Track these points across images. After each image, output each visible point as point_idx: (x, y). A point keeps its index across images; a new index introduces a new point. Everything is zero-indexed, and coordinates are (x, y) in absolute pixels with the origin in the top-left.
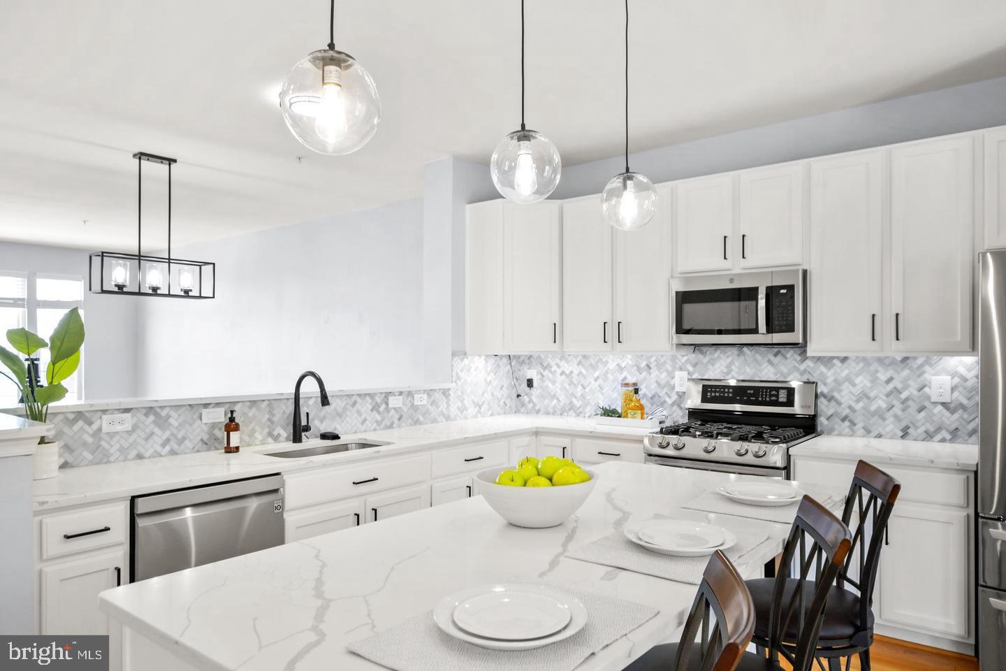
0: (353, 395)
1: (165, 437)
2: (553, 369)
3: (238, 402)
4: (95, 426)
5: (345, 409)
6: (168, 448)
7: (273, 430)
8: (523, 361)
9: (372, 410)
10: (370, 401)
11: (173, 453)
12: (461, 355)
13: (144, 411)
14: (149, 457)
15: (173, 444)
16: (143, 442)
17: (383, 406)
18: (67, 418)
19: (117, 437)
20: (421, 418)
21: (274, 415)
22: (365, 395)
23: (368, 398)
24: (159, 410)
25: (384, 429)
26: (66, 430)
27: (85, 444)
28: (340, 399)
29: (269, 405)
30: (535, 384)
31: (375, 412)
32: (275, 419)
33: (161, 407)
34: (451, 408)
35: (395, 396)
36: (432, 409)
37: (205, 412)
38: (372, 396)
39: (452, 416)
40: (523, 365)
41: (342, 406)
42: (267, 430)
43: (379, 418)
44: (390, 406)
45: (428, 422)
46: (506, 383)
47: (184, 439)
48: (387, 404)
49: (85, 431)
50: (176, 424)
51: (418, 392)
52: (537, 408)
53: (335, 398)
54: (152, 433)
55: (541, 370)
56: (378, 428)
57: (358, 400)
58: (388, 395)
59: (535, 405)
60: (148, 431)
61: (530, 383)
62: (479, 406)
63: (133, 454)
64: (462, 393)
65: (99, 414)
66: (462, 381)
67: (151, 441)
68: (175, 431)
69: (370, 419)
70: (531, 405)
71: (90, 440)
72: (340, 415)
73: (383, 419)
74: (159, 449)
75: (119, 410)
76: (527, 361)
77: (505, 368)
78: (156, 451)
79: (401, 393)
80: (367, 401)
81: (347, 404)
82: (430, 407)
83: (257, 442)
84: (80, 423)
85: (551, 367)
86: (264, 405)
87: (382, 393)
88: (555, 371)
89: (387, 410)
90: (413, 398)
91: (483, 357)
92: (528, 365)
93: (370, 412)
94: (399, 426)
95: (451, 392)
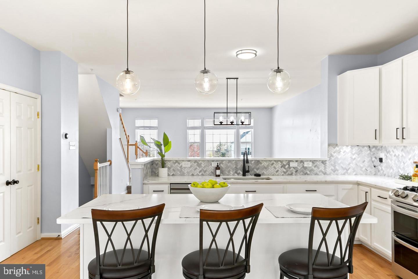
0: (272, 161)
1: (200, 170)
2: (391, 153)
3: (224, 160)
4: (181, 165)
5: (268, 166)
6: (201, 173)
7: (237, 171)
8: (379, 149)
9: (281, 167)
10: (280, 163)
11: (202, 175)
12: (334, 145)
13: (194, 161)
14: (196, 175)
15: (203, 172)
16: (194, 171)
17: (287, 166)
18: (173, 162)
19: (186, 169)
20: (308, 172)
21: (238, 166)
22: (278, 161)
23: (279, 162)
24: (198, 161)
25: (287, 175)
26: (173, 165)
27: (178, 169)
28: (266, 162)
29: (235, 162)
30: (384, 161)
31: (283, 168)
32: (238, 167)
33: (199, 160)
34: (327, 169)
35: (294, 162)
36: (315, 169)
37: (212, 163)
38: (281, 161)
39: (328, 173)
40: (379, 150)
41: (267, 165)
42: (235, 171)
43: (285, 171)
44: (291, 166)
45: (313, 174)
46: (367, 159)
47: (206, 171)
48: (289, 165)
49: (178, 166)
50: (203, 166)
51: (307, 161)
52: (384, 173)
53: (263, 161)
54: (196, 168)
55: (386, 154)
56: (284, 174)
57: (274, 162)
58: (289, 161)
59: (383, 171)
60: (195, 167)
61: (381, 160)
62: (346, 170)
63: (191, 174)
64: (335, 163)
65: (182, 161)
66: (335, 157)
67: (196, 171)
68: (203, 168)
69: (280, 171)
70: (382, 171)
71: (179, 169)
72: (266, 168)
73: (287, 171)
74: (198, 173)
75: (187, 160)
76: (380, 149)
77: (366, 152)
78: (197, 174)
79: (297, 161)
80: (279, 164)
81: (269, 164)
82: (313, 168)
83: (231, 175)
84: (177, 164)
85: (390, 152)
86: (234, 162)
87: (286, 161)
88: (392, 155)
89: (289, 167)
90: (304, 163)
91: (350, 147)
92: (381, 150)
93: (280, 168)
94: (296, 175)
95: (327, 162)
